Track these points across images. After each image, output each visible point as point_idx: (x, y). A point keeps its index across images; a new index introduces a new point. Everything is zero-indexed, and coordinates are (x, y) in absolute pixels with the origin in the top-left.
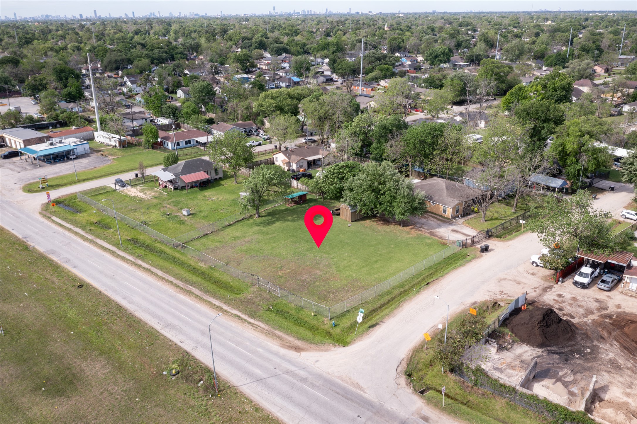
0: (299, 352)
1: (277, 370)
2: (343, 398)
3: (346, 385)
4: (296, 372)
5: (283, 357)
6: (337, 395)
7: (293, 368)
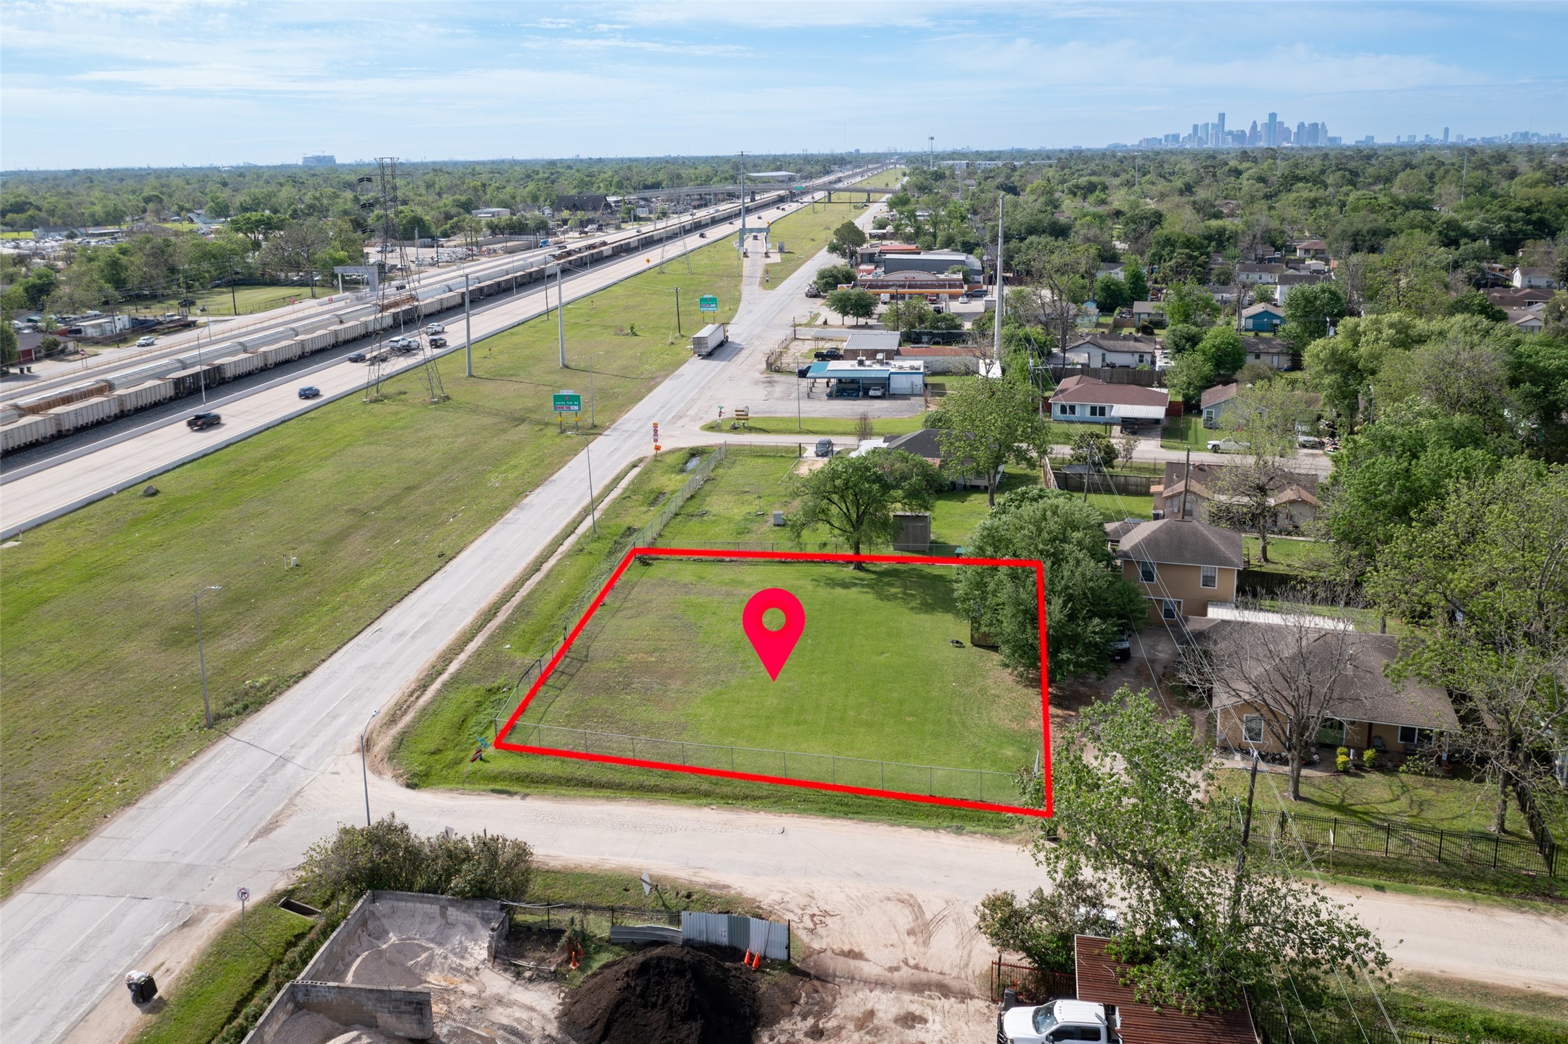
0: (358, 751)
4: (290, 765)
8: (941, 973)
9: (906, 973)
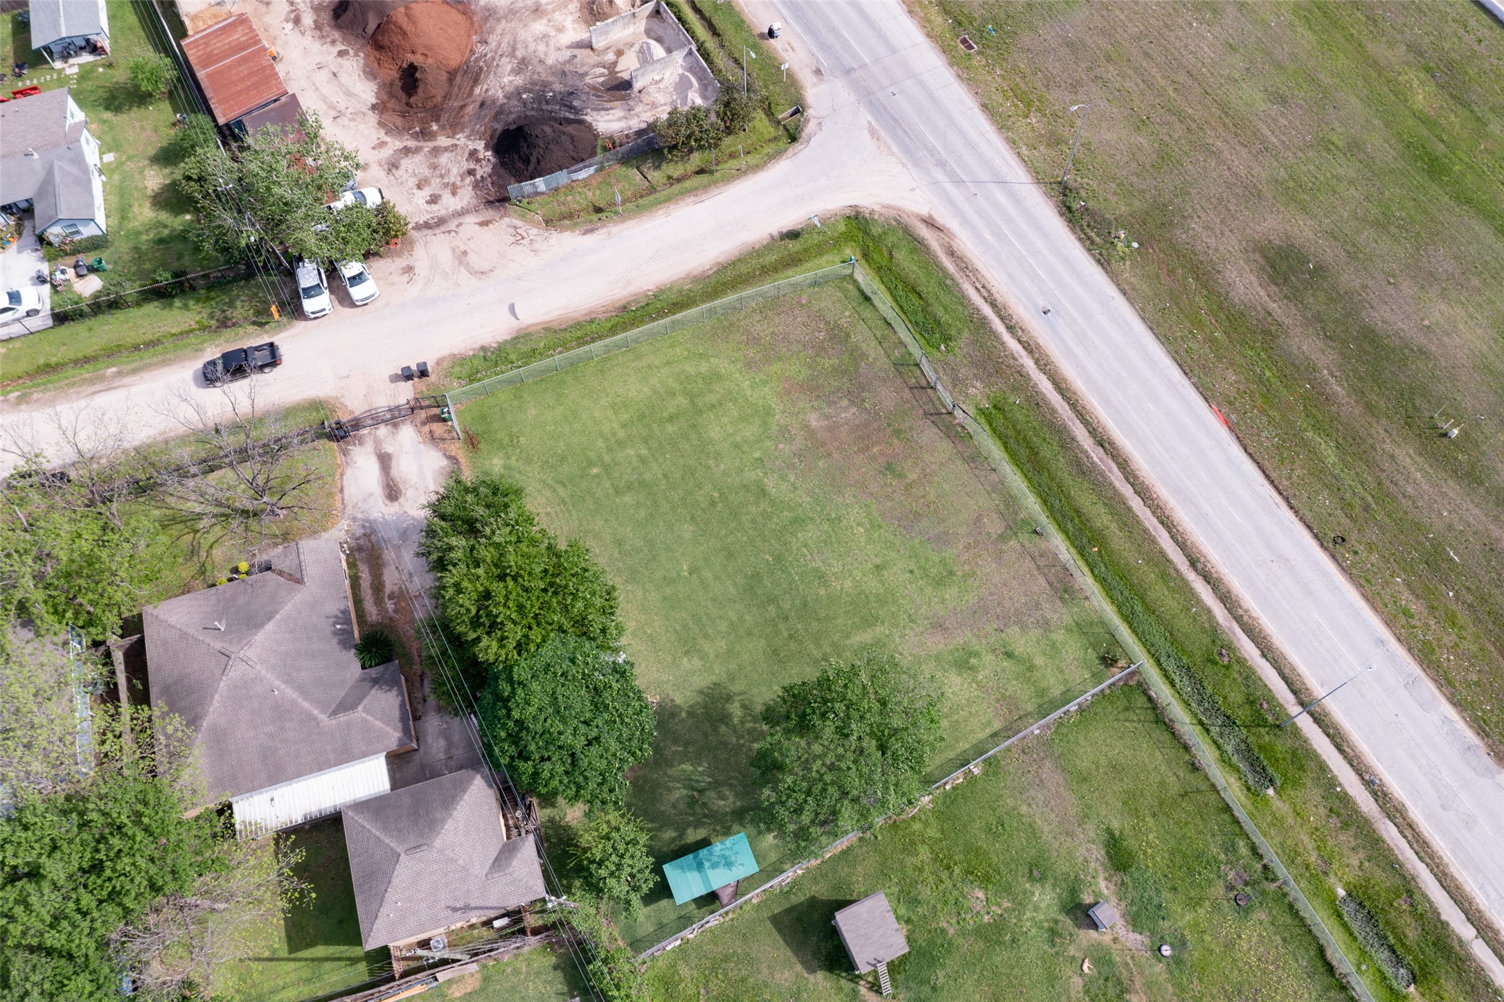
0: (931, 217)
1: (974, 190)
2: (901, 122)
3: (888, 140)
4: (947, 180)
5: (958, 212)
6: (907, 129)
7: (950, 187)
8: (435, 234)
9: (452, 225)
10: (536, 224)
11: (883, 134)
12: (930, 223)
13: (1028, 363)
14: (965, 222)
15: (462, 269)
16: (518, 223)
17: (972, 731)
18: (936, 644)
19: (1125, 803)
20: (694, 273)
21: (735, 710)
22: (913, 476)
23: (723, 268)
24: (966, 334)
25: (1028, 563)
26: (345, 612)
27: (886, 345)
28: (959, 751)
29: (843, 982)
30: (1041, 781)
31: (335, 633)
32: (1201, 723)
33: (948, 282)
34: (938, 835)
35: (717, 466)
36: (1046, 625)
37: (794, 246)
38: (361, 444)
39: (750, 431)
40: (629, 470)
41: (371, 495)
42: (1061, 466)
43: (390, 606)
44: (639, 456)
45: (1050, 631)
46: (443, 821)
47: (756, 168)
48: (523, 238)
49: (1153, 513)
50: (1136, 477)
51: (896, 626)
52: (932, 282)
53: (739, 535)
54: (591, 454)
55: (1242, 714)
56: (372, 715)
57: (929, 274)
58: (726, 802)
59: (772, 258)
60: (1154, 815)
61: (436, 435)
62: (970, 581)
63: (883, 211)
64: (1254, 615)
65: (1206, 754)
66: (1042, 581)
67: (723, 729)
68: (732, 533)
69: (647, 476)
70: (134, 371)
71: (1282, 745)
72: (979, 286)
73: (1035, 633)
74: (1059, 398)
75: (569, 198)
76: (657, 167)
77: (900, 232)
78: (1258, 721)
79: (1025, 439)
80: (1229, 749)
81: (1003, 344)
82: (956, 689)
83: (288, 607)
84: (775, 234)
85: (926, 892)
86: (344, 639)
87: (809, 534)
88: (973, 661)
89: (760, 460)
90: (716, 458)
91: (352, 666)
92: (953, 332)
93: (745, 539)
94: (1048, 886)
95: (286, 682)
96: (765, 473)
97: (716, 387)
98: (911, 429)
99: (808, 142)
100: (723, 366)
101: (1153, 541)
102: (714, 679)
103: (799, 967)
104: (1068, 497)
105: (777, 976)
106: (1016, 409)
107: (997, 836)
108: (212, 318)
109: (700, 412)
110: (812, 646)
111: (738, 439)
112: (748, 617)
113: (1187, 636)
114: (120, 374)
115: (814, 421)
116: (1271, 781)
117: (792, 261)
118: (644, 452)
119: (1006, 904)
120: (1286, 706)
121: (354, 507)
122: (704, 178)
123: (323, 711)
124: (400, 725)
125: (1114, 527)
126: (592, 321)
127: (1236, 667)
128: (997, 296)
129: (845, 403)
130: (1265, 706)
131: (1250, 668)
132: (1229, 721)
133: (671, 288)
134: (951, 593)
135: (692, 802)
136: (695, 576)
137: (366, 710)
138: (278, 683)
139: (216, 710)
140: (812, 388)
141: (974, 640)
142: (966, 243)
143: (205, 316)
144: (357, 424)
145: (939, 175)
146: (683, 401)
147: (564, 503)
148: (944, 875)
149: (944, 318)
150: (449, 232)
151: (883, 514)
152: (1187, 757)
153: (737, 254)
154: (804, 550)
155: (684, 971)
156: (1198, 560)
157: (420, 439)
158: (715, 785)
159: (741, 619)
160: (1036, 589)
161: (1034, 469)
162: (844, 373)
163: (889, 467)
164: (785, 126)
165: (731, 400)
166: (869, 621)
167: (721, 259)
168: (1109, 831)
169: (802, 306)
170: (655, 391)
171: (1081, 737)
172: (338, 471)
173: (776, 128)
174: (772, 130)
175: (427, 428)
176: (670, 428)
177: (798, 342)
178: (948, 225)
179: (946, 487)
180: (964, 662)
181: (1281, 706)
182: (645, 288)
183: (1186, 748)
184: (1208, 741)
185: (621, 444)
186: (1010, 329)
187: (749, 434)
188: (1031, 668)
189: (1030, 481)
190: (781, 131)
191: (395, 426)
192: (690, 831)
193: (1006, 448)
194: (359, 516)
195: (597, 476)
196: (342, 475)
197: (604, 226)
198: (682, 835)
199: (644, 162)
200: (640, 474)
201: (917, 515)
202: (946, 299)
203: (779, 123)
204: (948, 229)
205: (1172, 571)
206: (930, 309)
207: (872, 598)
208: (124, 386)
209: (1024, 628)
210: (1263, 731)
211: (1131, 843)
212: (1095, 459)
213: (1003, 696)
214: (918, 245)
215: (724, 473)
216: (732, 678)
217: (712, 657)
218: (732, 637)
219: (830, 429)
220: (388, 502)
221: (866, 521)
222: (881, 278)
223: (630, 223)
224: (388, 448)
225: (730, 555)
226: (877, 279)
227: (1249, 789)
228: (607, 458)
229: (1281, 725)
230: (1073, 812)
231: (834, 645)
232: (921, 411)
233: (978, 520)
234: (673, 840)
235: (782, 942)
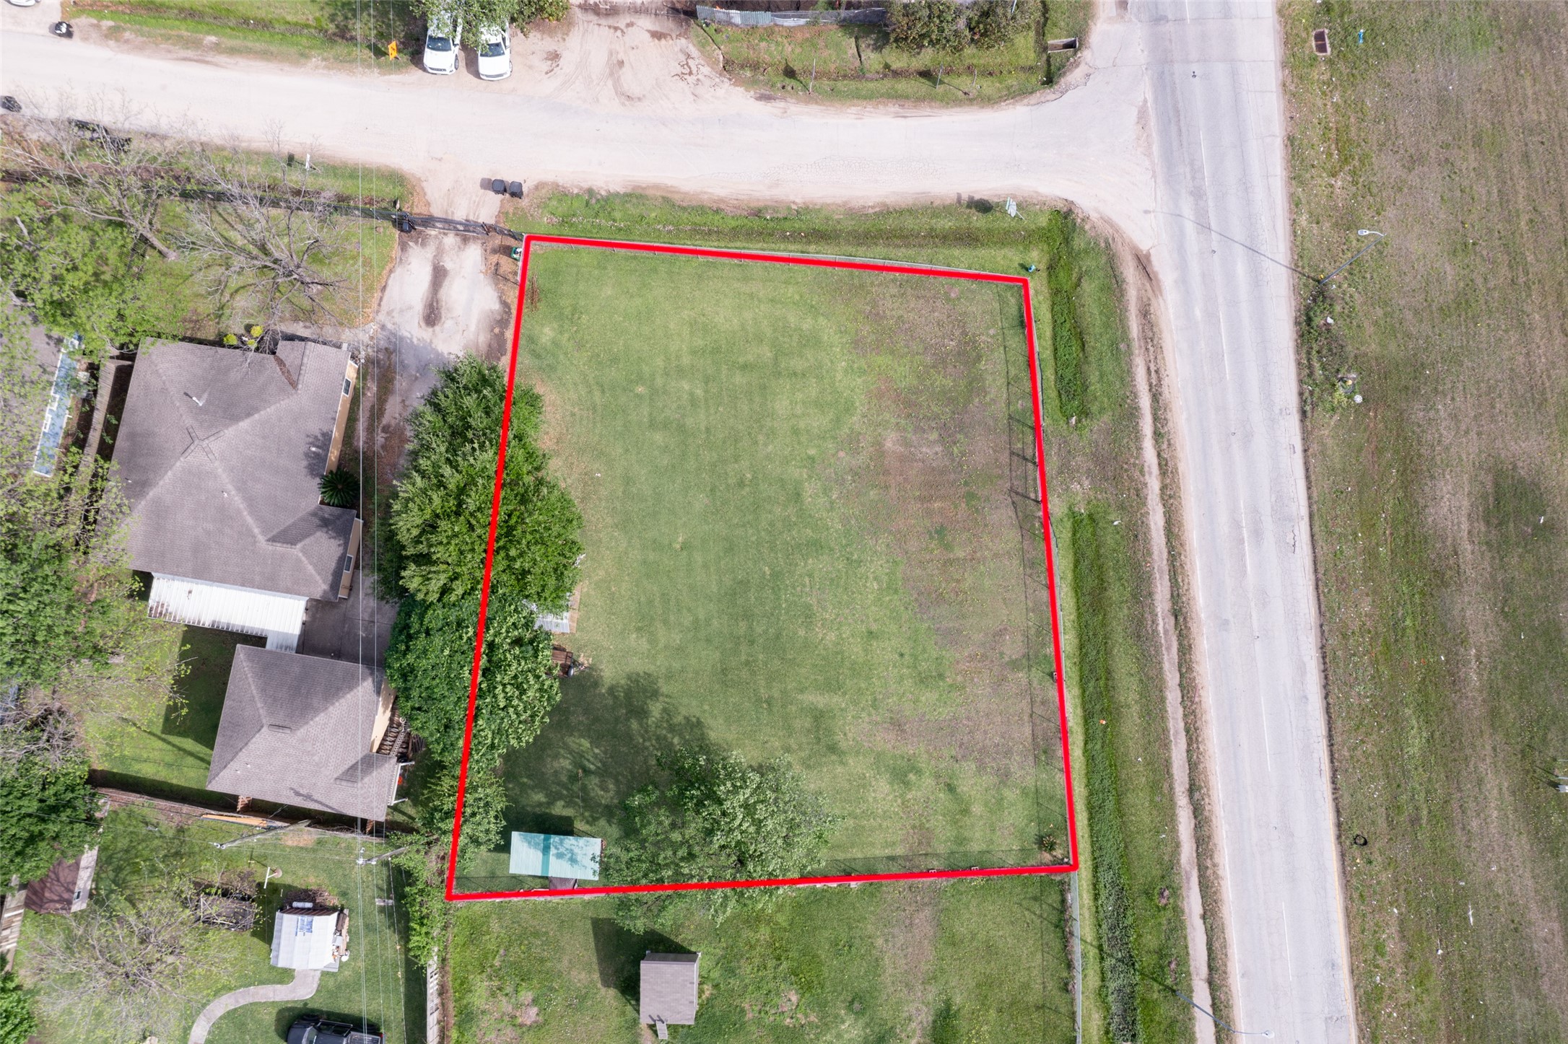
0: (1148, 256)
1: (1215, 246)
2: (1182, 118)
3: (1154, 135)
4: (1192, 218)
5: (1182, 266)
6: (1184, 130)
7: (1190, 228)
8: (599, 25)
9: (622, 22)
10: (712, 62)
11: (1153, 122)
12: (1143, 263)
13: (1154, 484)
14: (1183, 281)
15: (610, 83)
16: (694, 51)
17: (872, 844)
18: (885, 741)
19: (978, 986)
20: (856, 204)
21: (655, 709)
22: (960, 553)
23: (886, 212)
24: (1106, 417)
25: (1024, 704)
26: (327, 436)
27: (1013, 389)
28: (849, 856)
29: (629, 1008)
30: (911, 924)
31: (307, 455)
32: (1100, 948)
33: (1122, 346)
34: (785, 924)
35: (766, 445)
36: (1004, 777)
37: (978, 221)
38: (423, 245)
39: (819, 422)
40: (673, 407)
41: (410, 308)
42: (1120, 616)
43: (380, 438)
44: (691, 394)
45: (1005, 785)
46: (317, 711)
47: (986, 101)
48: (690, 73)
49: (1185, 715)
50: (1190, 669)
51: (855, 703)
52: (1105, 340)
53: (750, 531)
54: (646, 369)
55: (1147, 961)
56: (308, 558)
57: (1107, 326)
58: (605, 794)
59: (946, 224)
60: (1000, 1011)
61: (501, 271)
62: (954, 694)
63: (1099, 223)
64: (1220, 872)
65: (1085, 982)
66: (1027, 730)
67: (634, 725)
68: (744, 526)
69: (689, 422)
70: (232, 51)
71: (1165, 1010)
72: (1153, 368)
73: (989, 780)
74: (1163, 540)
75: (763, 44)
76: (878, 48)
77: (1103, 260)
78: (1156, 975)
79: (1100, 567)
80: (1112, 986)
81: (1139, 449)
82: (880, 796)
83: (271, 410)
84: (965, 197)
85: (746, 969)
86: (315, 463)
87: (820, 565)
88: (912, 777)
89: (812, 459)
90: (768, 435)
91: (311, 495)
92: (1094, 408)
93: (754, 539)
94: (861, 1023)
95: (238, 489)
96: (810, 477)
97: (809, 354)
98: (987, 499)
99: (1063, 93)
100: (828, 331)
101: (1166, 745)
102: (651, 668)
103: (596, 976)
104: (1108, 653)
105: (574, 973)
106: (1110, 530)
107: (838, 954)
108: (332, 21)
109: (778, 374)
110: (763, 683)
111: (802, 425)
112: (715, 622)
113: (1140, 857)
114: (217, 48)
115: (891, 442)
116: (1134, 1036)
117: (968, 238)
118: (699, 392)
119: (813, 1018)
120: (1194, 977)
121: (389, 313)
122: (923, 86)
123: (263, 533)
124: (330, 578)
125: (1135, 709)
126: (717, 211)
127: (1169, 914)
128: (1165, 390)
129: (934, 436)
130: (1173, 966)
131: (1182, 922)
132: (1129, 962)
133: (819, 210)
134: (928, 696)
135: (573, 778)
136: (685, 553)
137: (304, 551)
138: (230, 487)
139: (165, 485)
140: (907, 403)
141: (925, 756)
142: (1169, 310)
143: (327, 15)
144: (428, 221)
145: (1187, 209)
146: (767, 353)
147: (594, 409)
148: (771, 963)
149: (1095, 386)
150: (616, 29)
151: (906, 580)
152: (1065, 974)
153: (910, 202)
154: (807, 580)
155: (495, 925)
156: (1199, 789)
157: (483, 268)
158: (603, 773)
159: (708, 622)
160: (1016, 735)
161: (1092, 605)
162: (951, 401)
163: (941, 531)
164: (1049, 57)
165: (817, 377)
166: (832, 686)
167: (891, 201)
168: (948, 1004)
169: (948, 299)
170: (743, 328)
171: (974, 902)
172: (389, 264)
173: (1039, 55)
174: (1032, 55)
175: (494, 258)
176: (739, 379)
177: (922, 341)
178: (1161, 276)
179: (987, 583)
180: (902, 774)
181: (1189, 974)
182: (792, 198)
183: (1070, 966)
184: (1097, 968)
185: (681, 372)
186: (1157, 435)
187: (815, 425)
188: (965, 812)
189: (1079, 616)
190: (1042, 63)
191: (465, 240)
192: (560, 803)
193: (1076, 567)
194: (389, 326)
195: (639, 396)
196: (391, 271)
197: (784, 99)
198: (549, 804)
199: (867, 34)
200: (683, 416)
201: (940, 599)
202: (1109, 366)
203: (1045, 49)
204: (1158, 281)
205: (1166, 786)
206: (1085, 367)
207: (847, 663)
208: (216, 65)
209: (981, 768)
210: (1156, 986)
211: (962, 1025)
212: (1160, 628)
213: (922, 826)
214: (1114, 285)
215: (768, 457)
216: (669, 677)
217: (661, 645)
218: (690, 636)
219: (902, 459)
220: (423, 324)
221: (885, 578)
222: (1054, 304)
223: (814, 108)
224: (448, 264)
225: (730, 549)
226: (1049, 303)
227: (1107, 1032)
228: (659, 381)
229: (1177, 992)
230: (924, 967)
231: (784, 692)
232: (1008, 485)
233: (1000, 633)
234: (540, 804)
235: (593, 945)
